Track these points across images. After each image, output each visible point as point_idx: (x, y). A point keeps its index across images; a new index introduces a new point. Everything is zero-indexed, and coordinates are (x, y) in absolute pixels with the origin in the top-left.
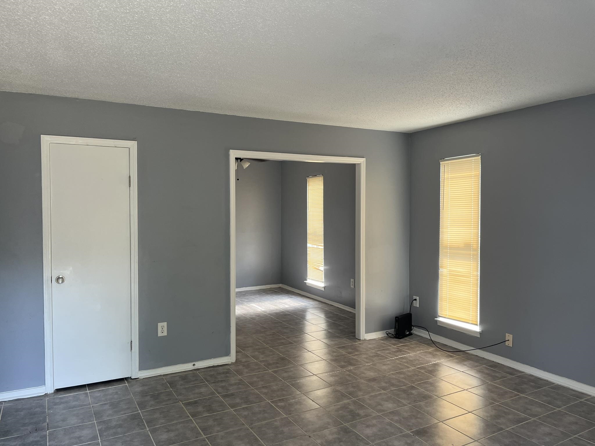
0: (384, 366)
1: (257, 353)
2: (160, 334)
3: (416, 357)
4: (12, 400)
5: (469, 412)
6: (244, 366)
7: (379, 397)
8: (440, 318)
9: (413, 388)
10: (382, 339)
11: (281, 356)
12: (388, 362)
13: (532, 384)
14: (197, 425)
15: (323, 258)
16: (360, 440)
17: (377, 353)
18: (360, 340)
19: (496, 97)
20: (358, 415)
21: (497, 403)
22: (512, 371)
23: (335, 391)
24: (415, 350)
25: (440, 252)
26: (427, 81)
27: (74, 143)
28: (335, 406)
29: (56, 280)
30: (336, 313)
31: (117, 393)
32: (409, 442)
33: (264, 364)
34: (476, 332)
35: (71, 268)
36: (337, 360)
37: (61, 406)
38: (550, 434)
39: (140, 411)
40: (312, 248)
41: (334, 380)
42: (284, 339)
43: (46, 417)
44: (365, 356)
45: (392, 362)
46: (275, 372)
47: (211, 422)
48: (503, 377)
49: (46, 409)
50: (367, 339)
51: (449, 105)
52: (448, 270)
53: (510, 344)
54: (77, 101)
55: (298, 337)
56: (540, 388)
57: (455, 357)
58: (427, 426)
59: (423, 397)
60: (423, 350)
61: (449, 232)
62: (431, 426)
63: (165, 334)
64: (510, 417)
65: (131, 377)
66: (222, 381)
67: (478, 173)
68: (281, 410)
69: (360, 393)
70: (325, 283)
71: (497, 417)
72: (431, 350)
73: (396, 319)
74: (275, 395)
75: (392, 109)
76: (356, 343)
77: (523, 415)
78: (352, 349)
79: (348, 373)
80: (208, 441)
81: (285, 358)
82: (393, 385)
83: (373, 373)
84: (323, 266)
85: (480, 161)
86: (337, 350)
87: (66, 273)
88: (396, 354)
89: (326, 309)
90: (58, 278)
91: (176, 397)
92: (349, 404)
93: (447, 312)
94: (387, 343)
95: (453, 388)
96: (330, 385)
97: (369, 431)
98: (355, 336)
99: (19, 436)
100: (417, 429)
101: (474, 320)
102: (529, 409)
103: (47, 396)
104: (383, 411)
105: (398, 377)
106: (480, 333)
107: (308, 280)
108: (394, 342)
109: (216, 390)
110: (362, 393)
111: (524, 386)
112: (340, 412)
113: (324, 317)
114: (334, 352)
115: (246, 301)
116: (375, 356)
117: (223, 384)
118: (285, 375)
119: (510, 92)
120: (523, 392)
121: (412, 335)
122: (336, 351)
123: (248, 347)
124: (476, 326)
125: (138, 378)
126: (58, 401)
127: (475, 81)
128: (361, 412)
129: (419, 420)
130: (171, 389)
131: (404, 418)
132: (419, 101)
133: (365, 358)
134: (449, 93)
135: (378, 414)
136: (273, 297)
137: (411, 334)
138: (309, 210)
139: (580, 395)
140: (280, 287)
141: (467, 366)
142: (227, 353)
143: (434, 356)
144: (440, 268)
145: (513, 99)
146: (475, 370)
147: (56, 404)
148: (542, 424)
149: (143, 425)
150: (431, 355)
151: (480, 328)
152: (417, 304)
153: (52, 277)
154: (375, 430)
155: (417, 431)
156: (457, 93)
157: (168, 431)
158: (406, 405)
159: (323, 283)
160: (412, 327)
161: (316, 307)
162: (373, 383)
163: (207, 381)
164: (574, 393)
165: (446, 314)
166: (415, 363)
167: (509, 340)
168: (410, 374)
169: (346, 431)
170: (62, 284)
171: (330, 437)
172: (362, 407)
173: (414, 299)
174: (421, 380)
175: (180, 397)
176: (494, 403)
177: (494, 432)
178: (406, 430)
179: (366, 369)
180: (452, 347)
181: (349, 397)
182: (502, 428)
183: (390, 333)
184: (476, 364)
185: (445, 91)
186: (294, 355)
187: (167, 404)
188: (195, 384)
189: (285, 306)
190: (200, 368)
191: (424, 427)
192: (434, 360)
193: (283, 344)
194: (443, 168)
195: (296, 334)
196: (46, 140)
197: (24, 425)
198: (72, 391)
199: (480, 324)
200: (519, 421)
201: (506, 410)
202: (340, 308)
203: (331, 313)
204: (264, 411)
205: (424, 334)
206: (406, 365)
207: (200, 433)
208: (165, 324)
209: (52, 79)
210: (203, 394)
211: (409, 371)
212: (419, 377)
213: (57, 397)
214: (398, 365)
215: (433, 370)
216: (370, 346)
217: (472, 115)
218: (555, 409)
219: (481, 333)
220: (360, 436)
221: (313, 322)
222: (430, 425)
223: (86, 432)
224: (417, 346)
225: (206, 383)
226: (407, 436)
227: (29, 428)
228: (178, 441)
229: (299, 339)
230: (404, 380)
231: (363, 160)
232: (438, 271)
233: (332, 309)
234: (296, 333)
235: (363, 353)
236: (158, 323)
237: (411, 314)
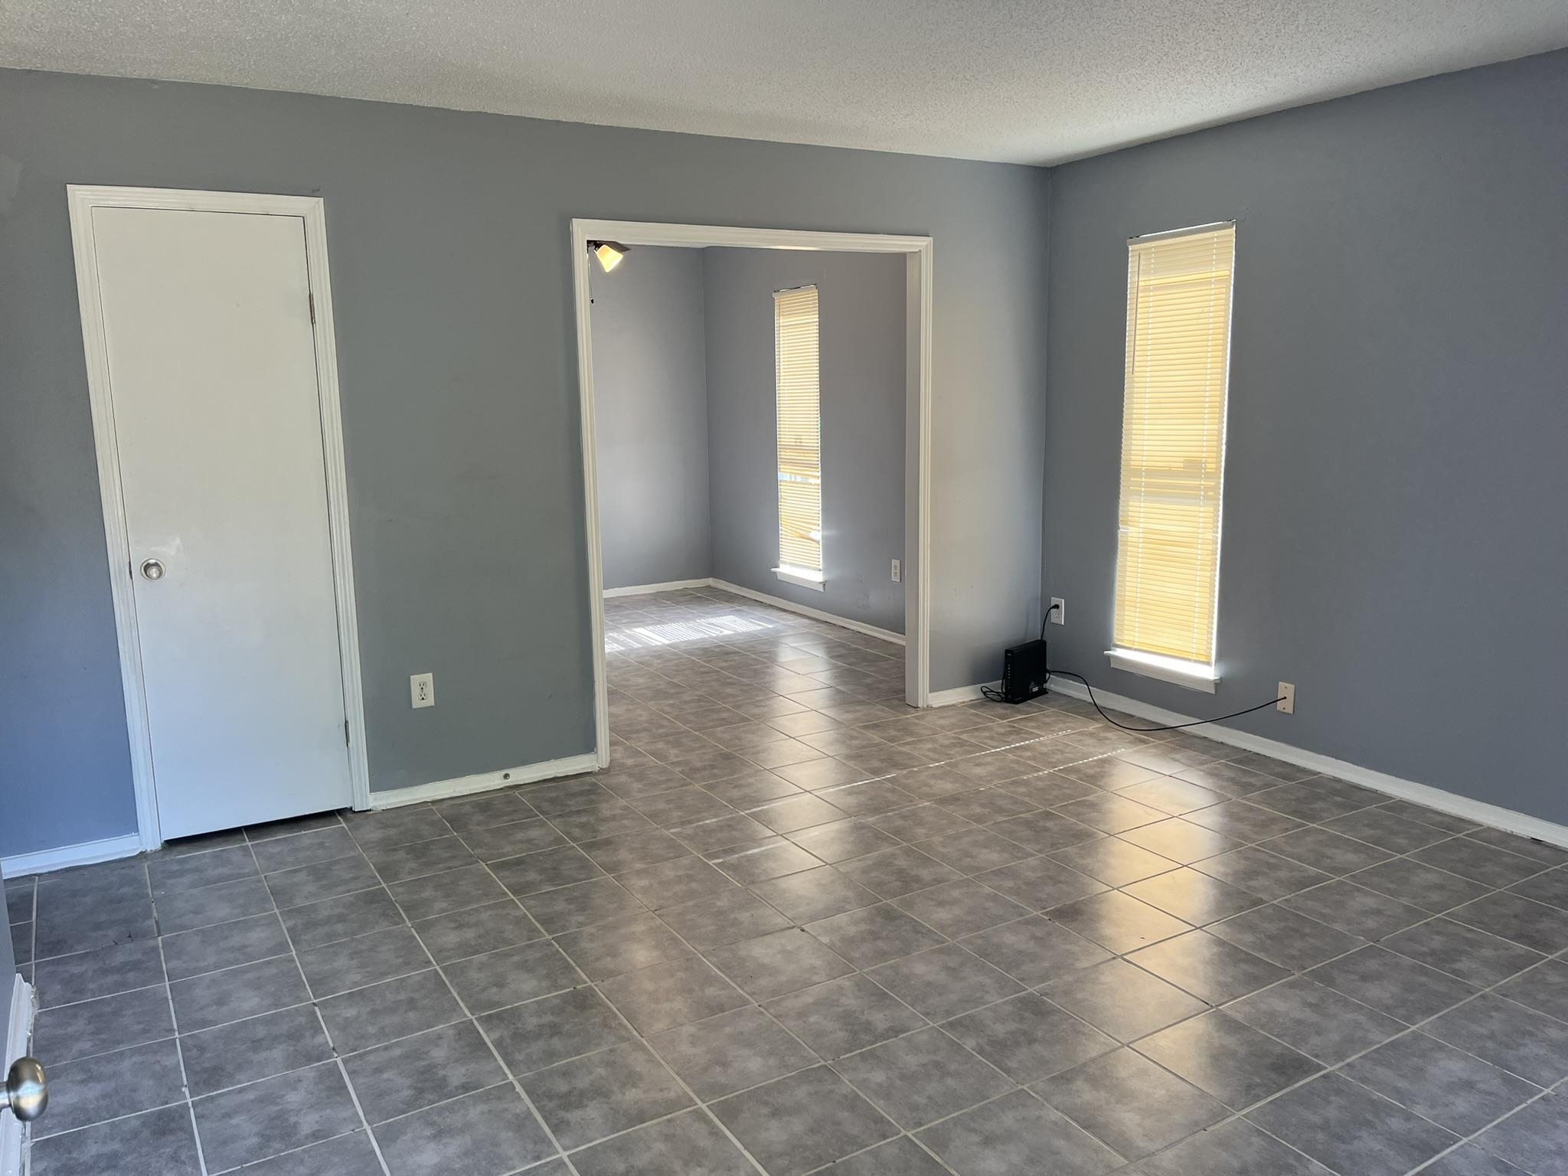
0: (977, 768)
1: (660, 745)
2: (417, 703)
3: (1057, 745)
4: (58, 871)
5: (1184, 866)
6: (630, 775)
7: (966, 839)
8: (1118, 649)
9: (1048, 815)
10: (973, 705)
11: (723, 750)
12: (989, 759)
13: (1339, 799)
14: (527, 913)
15: (820, 508)
16: (922, 933)
17: (959, 738)
18: (918, 707)
19: (1281, 63)
20: (918, 879)
21: (1250, 845)
22: (1290, 771)
23: (858, 828)
24: (1054, 729)
25: (1123, 483)
26: (1102, 20)
27: (156, 204)
28: (859, 860)
29: (143, 571)
30: (855, 646)
31: (321, 845)
32: (1039, 934)
33: (680, 769)
34: (1207, 681)
35: (178, 541)
36: (861, 756)
37: (186, 880)
38: (1378, 912)
39: (384, 885)
40: (790, 482)
41: (856, 801)
42: (728, 710)
43: (150, 907)
44: (930, 746)
45: (996, 757)
46: (711, 787)
47: (560, 906)
48: (1266, 785)
49: (147, 888)
50: (934, 706)
51: (1158, 87)
52: (1141, 530)
53: (1286, 706)
54: (156, 87)
55: (762, 706)
56: (1358, 807)
57: (1154, 742)
58: (1083, 898)
59: (1074, 836)
60: (1072, 728)
61: (1146, 432)
62: (1091, 897)
63: (430, 701)
64: (1283, 874)
65: (351, 808)
66: (578, 812)
67: (1227, 273)
68: (730, 873)
69: (921, 831)
70: (824, 574)
71: (1249, 874)
72: (1093, 727)
73: (1006, 656)
74: (713, 841)
75: (1006, 99)
76: (908, 716)
77: (1313, 870)
78: (899, 730)
79: (889, 785)
80: (557, 946)
81: (732, 754)
82: (1000, 810)
83: (950, 785)
84: (820, 528)
85: (1234, 240)
86: (859, 733)
87: (168, 552)
88: (1007, 740)
89: (829, 636)
90: (147, 567)
91: (470, 850)
92: (893, 855)
93: (1137, 634)
94: (984, 713)
95: (1146, 812)
96: (847, 813)
97: (942, 915)
98: (904, 699)
99: (88, 952)
100: (1058, 906)
101: (1202, 652)
102: (1328, 857)
103: (145, 857)
104: (978, 869)
105: (1012, 792)
106: (1216, 684)
107: (781, 565)
108: (1003, 711)
109: (568, 834)
110: (924, 831)
111: (1319, 805)
112: (873, 874)
113: (825, 657)
114: (852, 738)
115: (624, 621)
116: (954, 745)
117: (584, 819)
118: (735, 793)
119: (1318, 50)
120: (1313, 818)
121: (1046, 696)
122: (858, 735)
123: (638, 731)
124: (1206, 667)
125: (370, 810)
126: (175, 867)
127: (1230, 20)
128: (925, 874)
129: (1064, 887)
130: (455, 834)
131: (1027, 884)
132: (1078, 76)
133: (929, 750)
134: (1160, 54)
135: (966, 877)
136: (694, 611)
137: (1043, 692)
138: (782, 381)
139: (1456, 823)
140: (709, 586)
141: (1182, 763)
142: (588, 745)
143: (1101, 740)
144: (1120, 526)
145: (1327, 69)
146: (1200, 770)
147: (174, 875)
148: (1359, 890)
149: (395, 914)
150: (1093, 740)
151: (1215, 670)
152: (1059, 617)
153: (130, 562)
154: (957, 911)
155: (1057, 910)
156: (1180, 51)
157: (460, 927)
158: (1032, 855)
159: (821, 572)
160: (1047, 675)
161: (803, 633)
162: (951, 807)
163: (543, 813)
164: (1439, 818)
165: (1131, 638)
166: (1054, 760)
167: (1285, 698)
168: (1040, 784)
169: (889, 915)
170: (157, 581)
171: (852, 930)
172: (926, 861)
173: (1053, 604)
174: (1071, 797)
175: (478, 851)
176: (1242, 845)
177: (1241, 908)
178: (1031, 910)
179: (934, 776)
180: (1145, 719)
181: (893, 841)
182: (1261, 899)
183: (992, 691)
184: (1204, 757)
185: (1150, 48)
186: (753, 747)
187: (450, 868)
188: (514, 820)
189: (721, 632)
190: (522, 783)
191: (1074, 901)
192: (1101, 751)
193: (724, 722)
194: (1135, 261)
195: (758, 698)
196: (81, 198)
197: (98, 926)
198: (207, 843)
199: (1216, 661)
200: (1302, 883)
201: (1272, 860)
202: (865, 634)
203: (841, 645)
204: (689, 876)
205: (1076, 690)
206: (1032, 763)
207: (536, 929)
208: (428, 677)
209: (89, 29)
210: (536, 842)
211: (1039, 778)
212: (1065, 791)
213: (172, 858)
214: (1012, 765)
215: (1097, 776)
216: (942, 722)
217: (1219, 113)
218: (1392, 856)
219: (1218, 684)
220: (923, 926)
221: (797, 669)
222: (1088, 896)
223: (257, 937)
224: (1059, 720)
225: (542, 817)
226: (1035, 922)
227: (112, 933)
228: (486, 947)
229: (766, 709)
230: (1027, 799)
231: (925, 244)
232: (1117, 534)
233: (846, 635)
234: (757, 695)
235: (924, 740)
236: (412, 677)
237: (1045, 642)
